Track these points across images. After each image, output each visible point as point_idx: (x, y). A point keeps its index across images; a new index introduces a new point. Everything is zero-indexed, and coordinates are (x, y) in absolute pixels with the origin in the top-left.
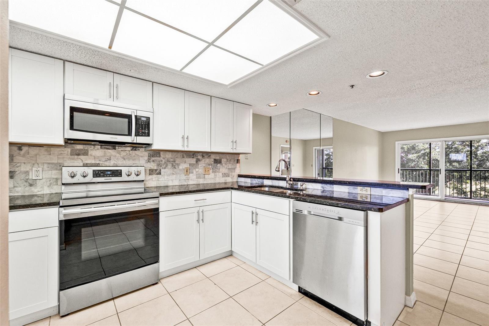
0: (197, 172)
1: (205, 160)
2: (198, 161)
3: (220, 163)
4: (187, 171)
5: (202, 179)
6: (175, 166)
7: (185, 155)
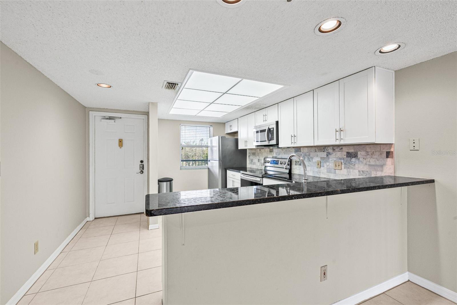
0: (327, 166)
1: (336, 155)
2: (328, 154)
3: (354, 157)
4: (318, 164)
5: (333, 174)
6: (310, 159)
7: (317, 149)
